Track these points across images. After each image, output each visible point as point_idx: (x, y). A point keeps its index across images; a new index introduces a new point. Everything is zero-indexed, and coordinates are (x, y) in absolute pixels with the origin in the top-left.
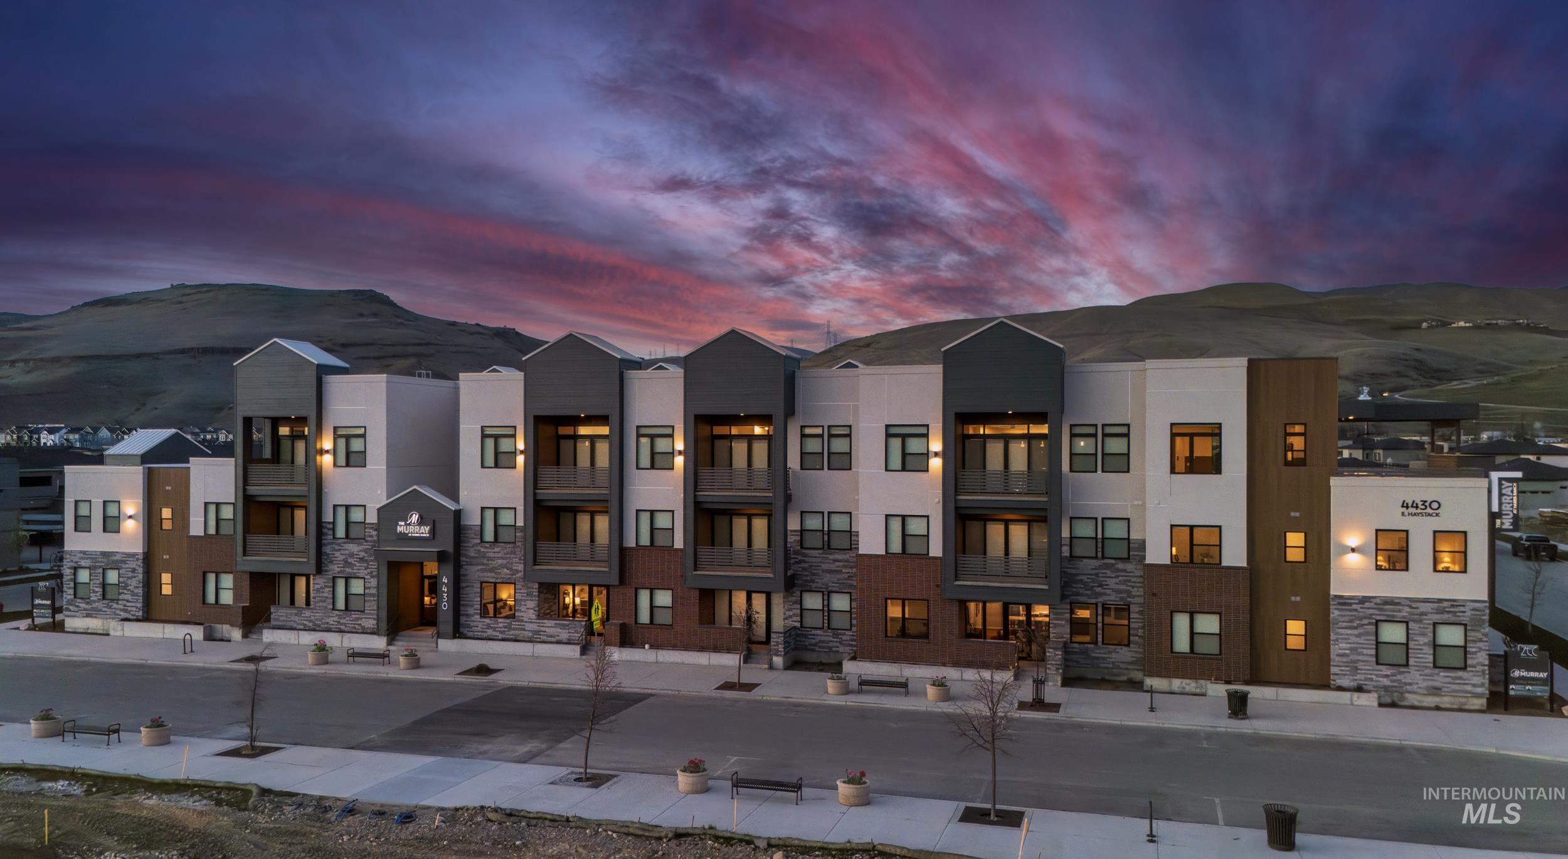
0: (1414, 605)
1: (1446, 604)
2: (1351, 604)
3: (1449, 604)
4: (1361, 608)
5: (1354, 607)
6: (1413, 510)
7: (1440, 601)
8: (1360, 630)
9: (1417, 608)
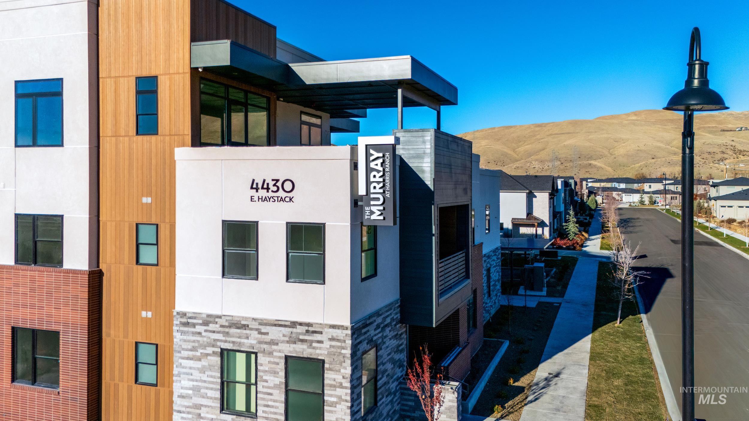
0: (264, 329)
1: (300, 329)
2: (194, 325)
3: (304, 329)
4: (206, 331)
5: (199, 329)
6: (263, 193)
7: (294, 324)
8: (204, 363)
9: (267, 334)
